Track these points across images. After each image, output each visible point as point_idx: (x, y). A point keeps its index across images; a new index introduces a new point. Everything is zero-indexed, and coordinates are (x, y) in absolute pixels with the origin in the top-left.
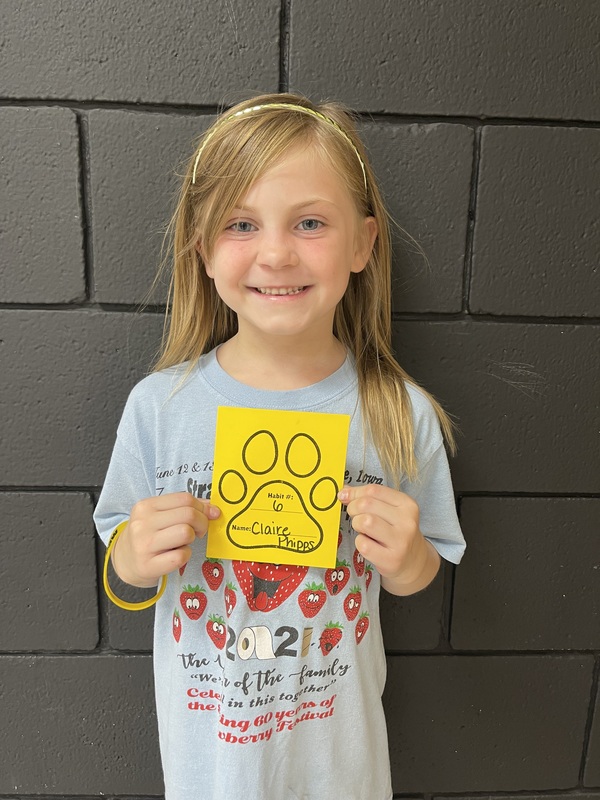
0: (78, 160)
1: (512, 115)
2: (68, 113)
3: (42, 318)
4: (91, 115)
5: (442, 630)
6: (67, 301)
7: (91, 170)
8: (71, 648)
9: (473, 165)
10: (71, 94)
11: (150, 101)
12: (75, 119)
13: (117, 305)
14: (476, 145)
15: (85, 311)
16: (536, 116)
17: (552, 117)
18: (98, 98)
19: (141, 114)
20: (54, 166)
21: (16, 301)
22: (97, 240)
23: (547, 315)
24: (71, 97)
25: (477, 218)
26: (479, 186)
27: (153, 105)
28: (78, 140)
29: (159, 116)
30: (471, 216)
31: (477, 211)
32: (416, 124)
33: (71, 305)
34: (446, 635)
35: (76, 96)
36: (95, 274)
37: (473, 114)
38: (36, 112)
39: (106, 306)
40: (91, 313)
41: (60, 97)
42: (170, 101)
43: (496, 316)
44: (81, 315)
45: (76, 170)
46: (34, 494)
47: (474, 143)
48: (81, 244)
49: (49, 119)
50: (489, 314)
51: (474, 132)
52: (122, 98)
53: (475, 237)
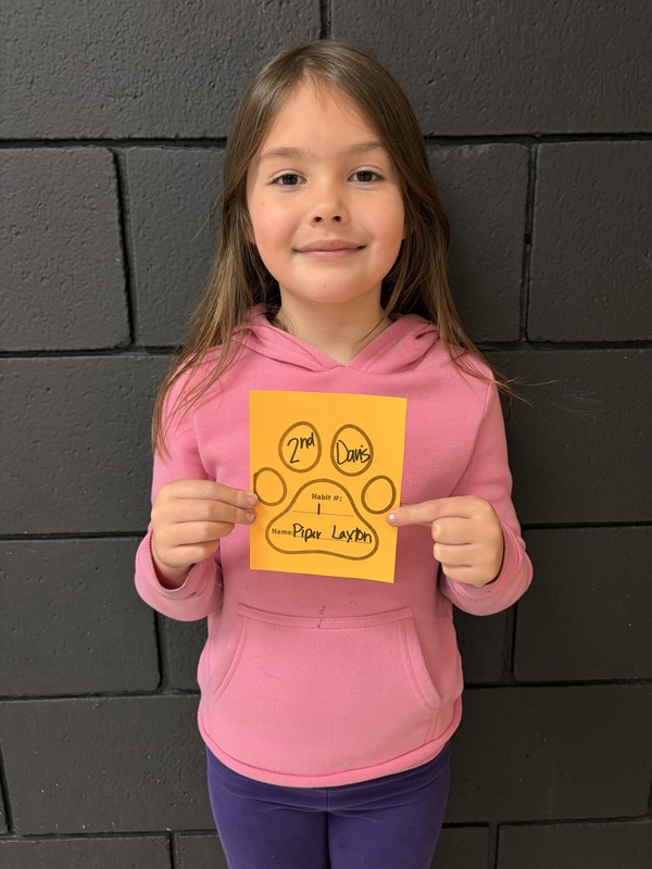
0: (117, 201)
1: (569, 131)
2: (104, 153)
3: (88, 364)
4: (128, 153)
5: (505, 661)
6: (112, 345)
7: (131, 211)
8: (133, 689)
9: (528, 187)
10: (106, 132)
11: (189, 136)
12: (112, 159)
13: (162, 348)
14: (531, 165)
15: (131, 356)
16: (596, 131)
17: (612, 131)
18: (134, 136)
19: (180, 151)
20: (93, 209)
21: (61, 349)
22: (140, 283)
23: (609, 340)
24: (106, 136)
25: (534, 242)
26: (535, 208)
27: (192, 140)
28: (116, 180)
29: (199, 151)
30: (528, 239)
31: (534, 235)
32: (467, 146)
33: (117, 350)
34: (509, 667)
35: (111, 135)
36: (139, 318)
37: (527, 132)
38: (72, 153)
39: (152, 350)
40: (136, 356)
41: (96, 136)
42: (209, 135)
43: (556, 343)
44: (127, 359)
45: (116, 212)
46: (89, 540)
47: (530, 163)
48: (123, 287)
49: (85, 160)
50: (549, 341)
51: (530, 152)
52: (159, 135)
53: (532, 262)
